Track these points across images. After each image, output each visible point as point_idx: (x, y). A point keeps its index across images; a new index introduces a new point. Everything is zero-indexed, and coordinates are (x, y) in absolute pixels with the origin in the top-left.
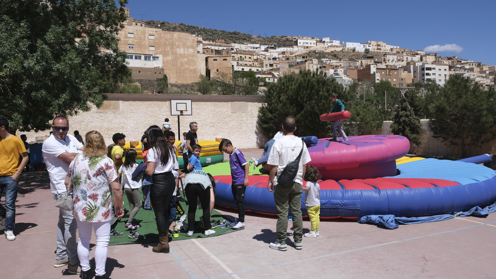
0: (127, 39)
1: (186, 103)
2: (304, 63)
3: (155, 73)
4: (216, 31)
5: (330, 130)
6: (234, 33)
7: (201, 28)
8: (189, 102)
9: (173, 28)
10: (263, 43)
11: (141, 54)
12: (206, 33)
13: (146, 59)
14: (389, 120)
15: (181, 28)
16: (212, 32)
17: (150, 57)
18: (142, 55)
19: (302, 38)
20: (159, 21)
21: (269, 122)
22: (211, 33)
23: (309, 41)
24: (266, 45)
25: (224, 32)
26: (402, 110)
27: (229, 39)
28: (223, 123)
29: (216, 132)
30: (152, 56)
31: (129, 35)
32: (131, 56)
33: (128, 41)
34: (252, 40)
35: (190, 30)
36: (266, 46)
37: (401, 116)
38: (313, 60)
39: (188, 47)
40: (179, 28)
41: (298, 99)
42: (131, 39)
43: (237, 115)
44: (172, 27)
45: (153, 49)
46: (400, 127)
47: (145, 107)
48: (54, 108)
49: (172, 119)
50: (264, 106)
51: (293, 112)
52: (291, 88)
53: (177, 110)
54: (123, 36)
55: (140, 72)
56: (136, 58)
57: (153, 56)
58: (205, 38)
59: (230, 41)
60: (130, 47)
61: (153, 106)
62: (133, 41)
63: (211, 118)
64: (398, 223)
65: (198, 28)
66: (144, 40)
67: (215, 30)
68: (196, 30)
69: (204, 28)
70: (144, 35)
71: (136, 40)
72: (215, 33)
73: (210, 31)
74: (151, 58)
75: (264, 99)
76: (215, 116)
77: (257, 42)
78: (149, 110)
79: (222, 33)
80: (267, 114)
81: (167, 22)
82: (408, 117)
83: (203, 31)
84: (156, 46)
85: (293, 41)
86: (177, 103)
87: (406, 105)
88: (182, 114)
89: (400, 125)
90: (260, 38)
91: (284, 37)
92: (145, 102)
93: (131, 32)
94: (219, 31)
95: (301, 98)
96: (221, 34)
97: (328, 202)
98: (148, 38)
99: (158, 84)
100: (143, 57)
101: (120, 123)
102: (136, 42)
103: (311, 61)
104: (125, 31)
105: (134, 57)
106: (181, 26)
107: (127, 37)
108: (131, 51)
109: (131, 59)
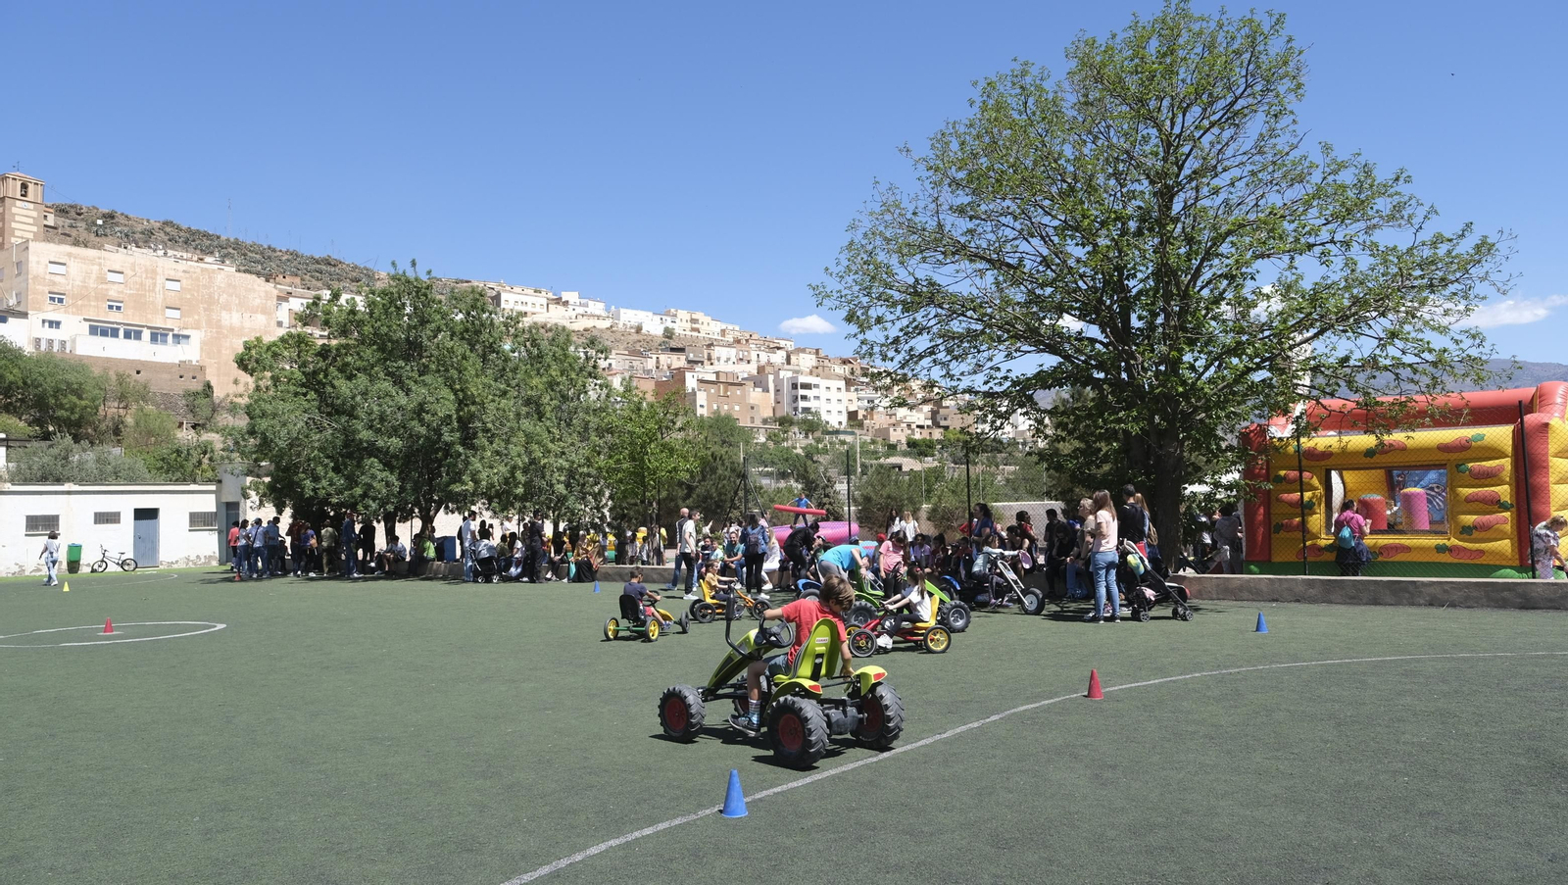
0: (104, 286)
3: (181, 377)
4: (274, 251)
6: (327, 260)
7: (228, 240)
9: (142, 233)
11: (143, 326)
12: (245, 255)
13: (154, 338)
15: (167, 234)
16: (262, 253)
17: (167, 335)
18: (145, 329)
19: (509, 288)
20: (94, 207)
22: (258, 256)
23: (530, 300)
25: (295, 255)
27: (312, 277)
30: (171, 333)
31: (112, 277)
32: (112, 329)
33: (107, 290)
35: (194, 241)
40: (162, 234)
42: (116, 287)
44: (139, 229)
45: (176, 314)
54: (94, 276)
55: (138, 372)
56: (127, 335)
57: (175, 332)
59: (314, 282)
60: (110, 307)
62: (122, 292)
65: (218, 237)
66: (154, 291)
67: (269, 248)
68: (216, 243)
69: (236, 239)
70: (153, 279)
71: (131, 289)
72: (269, 257)
73: (254, 248)
74: (170, 338)
79: (290, 257)
81: (122, 214)
83: (234, 249)
84: (183, 308)
85: (489, 295)
91: (462, 282)
93: (118, 269)
94: (281, 251)
96: (288, 260)
98: (163, 288)
99: (187, 406)
100: (146, 334)
102: (130, 295)
104: (100, 264)
105: (121, 333)
106: (168, 229)
107: (102, 280)
108: (114, 317)
109: (114, 339)
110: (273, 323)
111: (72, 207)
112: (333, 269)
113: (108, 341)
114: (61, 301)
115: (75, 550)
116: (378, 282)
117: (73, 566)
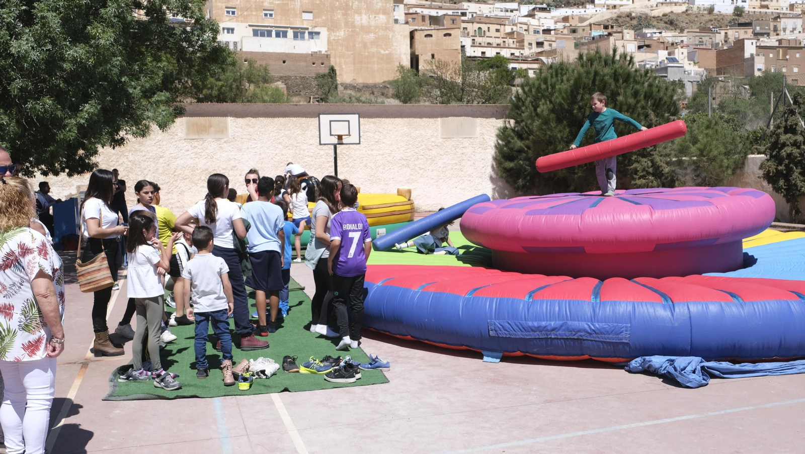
1: (349, 121)
2: (606, 39)
3: (314, 64)
5: (636, 174)
8: (354, 118)
11: (288, 28)
13: (296, 36)
14: (759, 153)
17: (304, 33)
18: (289, 30)
21: (517, 157)
24: (531, 3)
26: (786, 132)
28: (425, 160)
29: (412, 177)
30: (307, 31)
32: (267, 31)
33: (263, 2)
36: (532, 7)
37: (784, 145)
38: (625, 31)
39: (377, 12)
41: (573, 110)
43: (453, 143)
45: (309, 16)
46: (780, 168)
47: (275, 129)
48: (70, 131)
49: (327, 151)
50: (508, 125)
51: (562, 137)
52: (560, 89)
53: (331, 135)
55: (284, 62)
56: (278, 35)
57: (310, 30)
60: (266, 15)
61: (291, 127)
62: (273, 3)
63: (403, 149)
64: (708, 374)
74: (306, 35)
75: (507, 112)
76: (410, 146)
78: (283, 134)
80: (512, 141)
82: (799, 147)
84: (314, 11)
86: (330, 121)
87: (795, 122)
88: (340, 142)
89: (780, 164)
92: (276, 119)
95: (580, 108)
97: (561, 326)
99: (318, 85)
100: (290, 33)
101: (230, 160)
102: (278, 5)
103: (621, 34)
105: (274, 34)
108: (269, 22)
109: (269, 38)
110: (392, 21)
113: (265, 40)
114: (233, 13)
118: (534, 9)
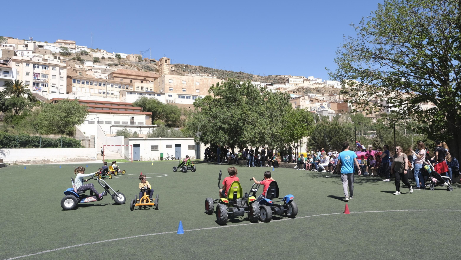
0: (181, 85)
4: (226, 71)
7: (215, 69)
9: (194, 70)
10: (263, 81)
11: (191, 95)
12: (219, 73)
15: (200, 69)
17: (196, 97)
18: (191, 96)
19: (292, 77)
20: (183, 64)
22: (222, 73)
23: (298, 80)
24: (265, 82)
25: (232, 72)
30: (197, 96)
31: (183, 82)
32: (184, 96)
34: (254, 79)
35: (206, 70)
38: (305, 96)
40: (199, 70)
42: (184, 85)
45: (198, 91)
54: (179, 83)
55: (190, 107)
56: (187, 98)
57: (198, 96)
58: (218, 77)
60: (183, 90)
62: (186, 86)
65: (212, 69)
66: (193, 85)
67: (225, 71)
68: (212, 71)
69: (217, 69)
70: (193, 82)
71: (188, 85)
72: (225, 73)
73: (221, 71)
77: (258, 80)
81: (189, 65)
83: (216, 72)
84: (200, 89)
85: (286, 79)
90: (260, 77)
91: (278, 76)
93: (185, 80)
94: (228, 71)
98: (195, 84)
100: (192, 97)
102: (188, 87)
104: (181, 79)
105: (186, 97)
106: (200, 68)
107: (181, 84)
108: (184, 93)
109: (184, 99)
111: (178, 64)
112: (242, 75)
113: (183, 99)
114: (172, 90)
115: (162, 154)
116: (254, 78)
117: (162, 158)
118: (267, 85)
